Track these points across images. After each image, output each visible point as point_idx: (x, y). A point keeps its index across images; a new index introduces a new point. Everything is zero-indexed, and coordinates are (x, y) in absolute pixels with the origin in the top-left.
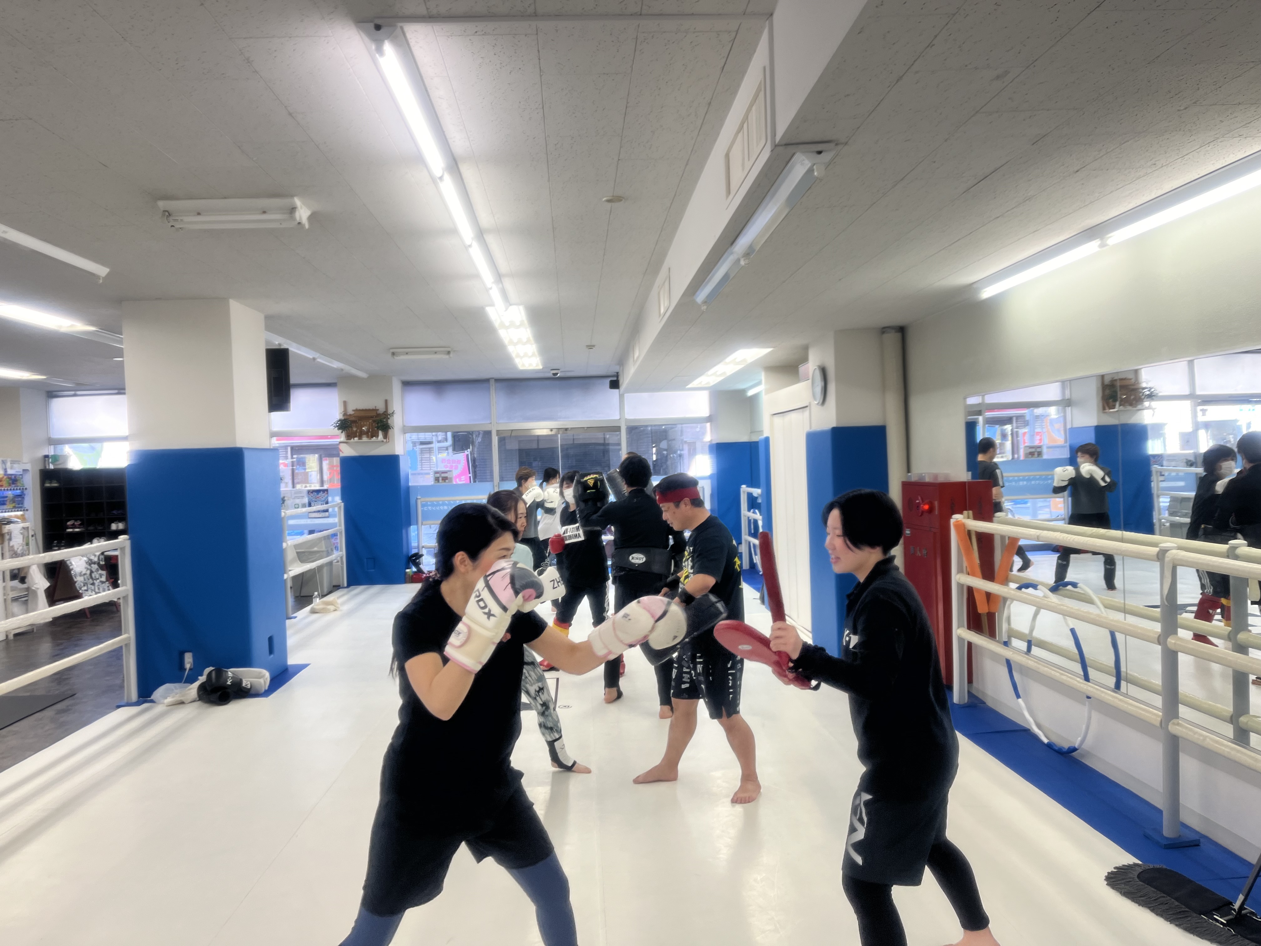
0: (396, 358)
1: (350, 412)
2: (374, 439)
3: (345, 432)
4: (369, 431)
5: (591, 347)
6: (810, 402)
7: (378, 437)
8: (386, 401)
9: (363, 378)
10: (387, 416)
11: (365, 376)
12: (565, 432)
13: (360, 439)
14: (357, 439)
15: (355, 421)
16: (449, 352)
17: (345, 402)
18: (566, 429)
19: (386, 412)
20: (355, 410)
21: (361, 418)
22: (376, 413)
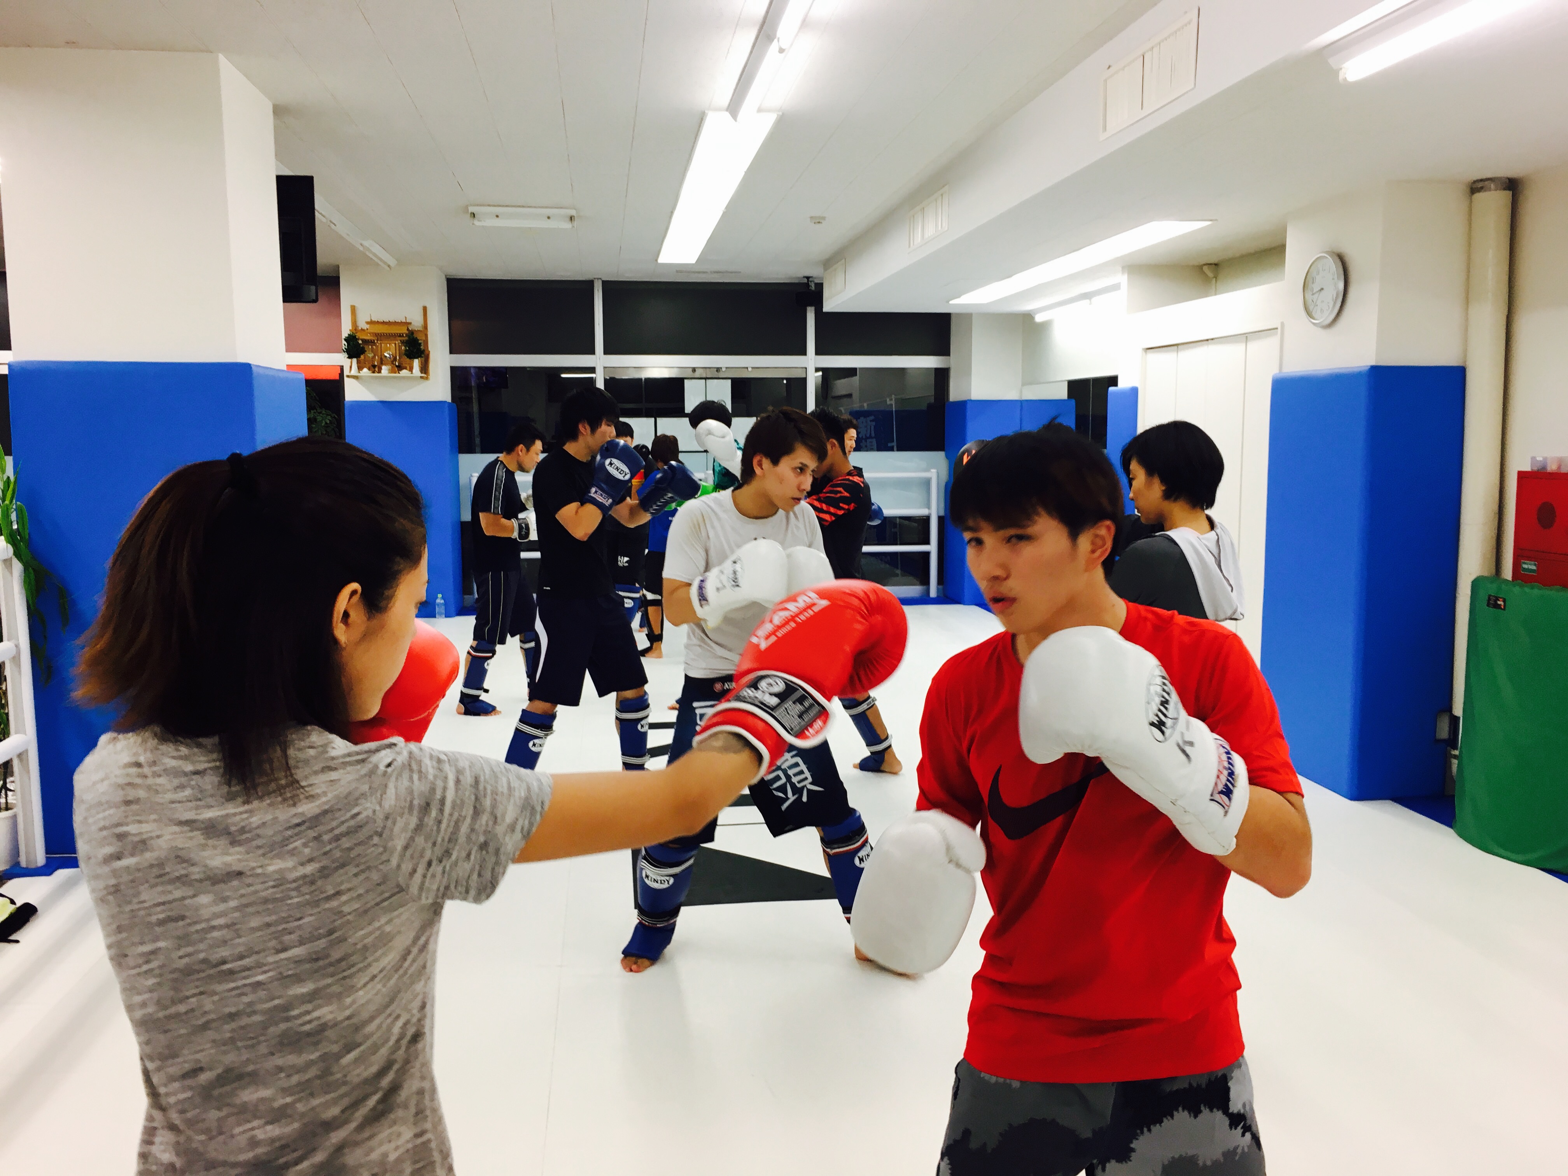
0: (477, 223)
1: (362, 325)
2: (404, 373)
3: (355, 360)
4: (395, 359)
5: (818, 221)
6: (1282, 324)
7: (411, 370)
8: (425, 309)
9: (389, 266)
10: (426, 336)
11: (392, 262)
12: (715, 374)
13: (380, 372)
14: (374, 372)
15: (371, 342)
16: (571, 218)
17: (353, 309)
18: (718, 370)
19: (425, 327)
20: (371, 323)
21: (380, 336)
22: (408, 329)
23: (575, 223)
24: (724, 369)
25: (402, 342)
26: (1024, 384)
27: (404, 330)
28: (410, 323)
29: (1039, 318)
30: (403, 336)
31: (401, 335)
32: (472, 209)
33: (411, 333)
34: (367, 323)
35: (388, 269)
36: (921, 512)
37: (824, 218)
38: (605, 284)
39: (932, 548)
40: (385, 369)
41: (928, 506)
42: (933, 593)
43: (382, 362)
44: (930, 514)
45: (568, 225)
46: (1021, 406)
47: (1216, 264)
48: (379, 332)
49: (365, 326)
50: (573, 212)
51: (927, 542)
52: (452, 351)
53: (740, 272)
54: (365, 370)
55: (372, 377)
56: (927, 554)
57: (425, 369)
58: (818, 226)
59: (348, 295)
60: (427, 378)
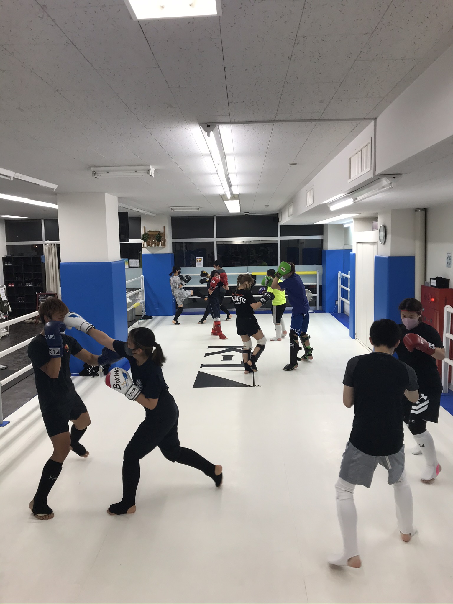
0: (173, 211)
2: (157, 246)
3: (145, 243)
4: (156, 242)
6: (377, 242)
7: (159, 245)
8: (164, 227)
10: (165, 235)
11: (155, 215)
12: (250, 243)
15: (149, 237)
16: (198, 209)
17: (144, 228)
18: (251, 241)
19: (164, 232)
25: (157, 237)
26: (345, 245)
27: (157, 234)
29: (345, 226)
32: (171, 208)
33: (160, 234)
34: (148, 231)
35: (153, 217)
36: (315, 284)
37: (269, 206)
38: (217, 217)
39: (317, 295)
40: (153, 246)
41: (316, 283)
42: (318, 309)
43: (152, 243)
44: (317, 284)
45: (198, 211)
46: (344, 251)
48: (151, 234)
50: (198, 207)
51: (316, 293)
52: (173, 238)
54: (148, 245)
55: (150, 247)
56: (316, 297)
57: (164, 245)
58: (267, 208)
59: (143, 224)
60: (164, 247)
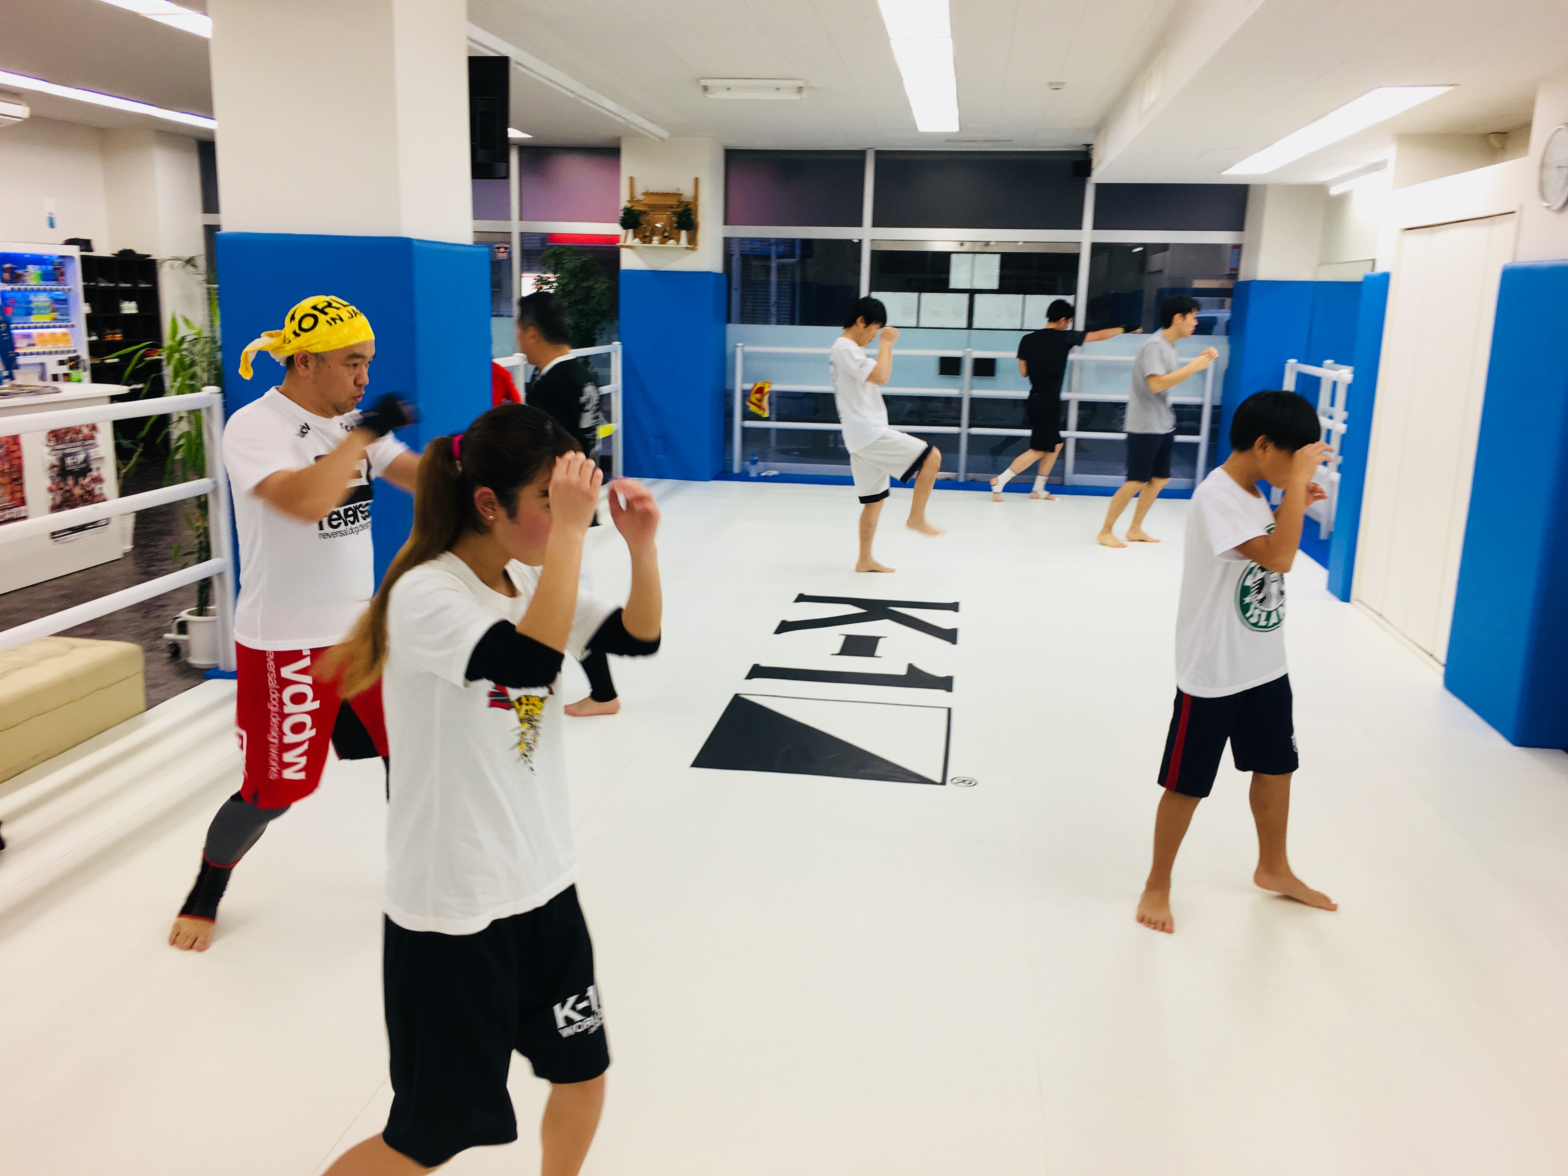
0: (710, 96)
1: (639, 196)
2: (671, 243)
3: (631, 231)
4: (665, 231)
5: (1056, 87)
6: (1519, 207)
7: (678, 240)
8: (697, 180)
9: (661, 138)
10: (697, 206)
11: (665, 134)
12: (984, 250)
13: (650, 242)
14: (644, 243)
15: (645, 213)
16: (800, 89)
17: (632, 179)
18: (987, 243)
19: (696, 198)
20: (646, 194)
21: (654, 208)
22: (679, 201)
23: (804, 95)
24: (992, 244)
25: (674, 213)
27: (674, 202)
28: (681, 195)
29: (1334, 191)
30: (672, 208)
31: (671, 207)
32: (704, 82)
33: (681, 202)
34: (644, 194)
35: (661, 141)
37: (1063, 84)
38: (878, 153)
39: (1203, 437)
40: (656, 240)
41: (1203, 395)
43: (653, 233)
44: (1203, 403)
45: (796, 97)
46: (1315, 287)
47: (1505, 133)
48: (653, 203)
49: (641, 197)
50: (801, 83)
51: (1197, 432)
52: (726, 222)
53: (1011, 141)
54: (637, 240)
55: (644, 247)
57: (692, 240)
58: (1058, 92)
59: (628, 166)
60: (692, 249)
